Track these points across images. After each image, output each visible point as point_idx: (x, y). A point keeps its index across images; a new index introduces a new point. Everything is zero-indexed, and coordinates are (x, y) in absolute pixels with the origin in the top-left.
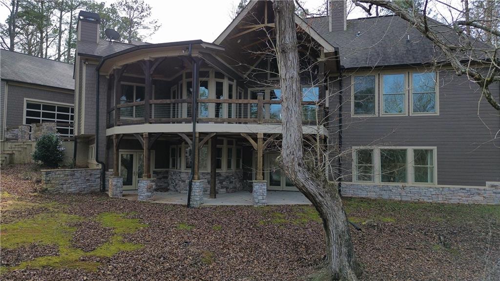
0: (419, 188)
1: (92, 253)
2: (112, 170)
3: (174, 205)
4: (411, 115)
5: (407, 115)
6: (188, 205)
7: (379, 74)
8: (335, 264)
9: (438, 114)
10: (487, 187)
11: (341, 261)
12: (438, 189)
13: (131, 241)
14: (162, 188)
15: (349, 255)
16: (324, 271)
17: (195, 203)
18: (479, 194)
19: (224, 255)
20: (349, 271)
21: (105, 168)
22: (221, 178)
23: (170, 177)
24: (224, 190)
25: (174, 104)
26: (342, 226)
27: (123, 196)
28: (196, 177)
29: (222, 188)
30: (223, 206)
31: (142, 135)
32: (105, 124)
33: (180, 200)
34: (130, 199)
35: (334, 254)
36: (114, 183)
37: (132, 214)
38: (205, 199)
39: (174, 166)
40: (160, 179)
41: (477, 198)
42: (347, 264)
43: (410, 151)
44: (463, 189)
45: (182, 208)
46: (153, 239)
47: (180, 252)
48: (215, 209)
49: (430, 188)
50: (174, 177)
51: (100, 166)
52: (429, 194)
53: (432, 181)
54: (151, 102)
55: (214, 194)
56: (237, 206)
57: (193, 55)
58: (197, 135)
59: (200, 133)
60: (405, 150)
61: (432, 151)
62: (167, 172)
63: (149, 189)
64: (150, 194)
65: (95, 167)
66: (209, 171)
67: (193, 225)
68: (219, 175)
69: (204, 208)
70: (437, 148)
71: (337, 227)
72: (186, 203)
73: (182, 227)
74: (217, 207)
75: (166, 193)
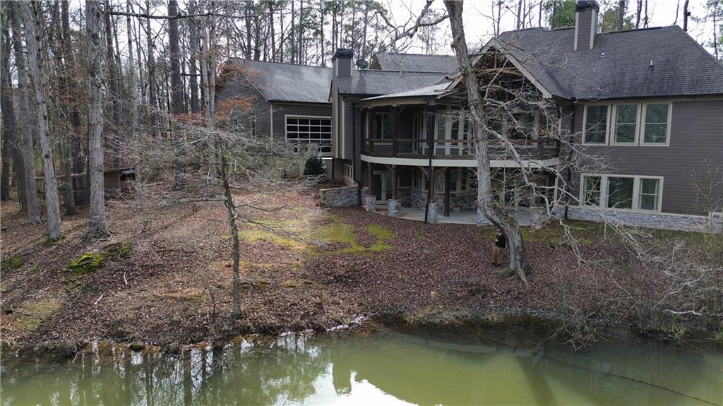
0: (643, 215)
1: (369, 249)
2: (367, 188)
3: (415, 221)
4: (640, 145)
5: (637, 145)
6: (426, 222)
7: (612, 105)
8: (512, 266)
9: (668, 145)
10: (709, 217)
11: (516, 264)
12: (661, 216)
13: (389, 244)
14: (407, 205)
15: (522, 261)
16: (506, 270)
17: (431, 219)
18: (701, 223)
19: (445, 256)
20: (520, 270)
21: (361, 186)
22: (455, 198)
23: (412, 194)
24: (459, 209)
25: (416, 143)
26: (517, 243)
27: (377, 210)
28: (432, 201)
29: (457, 206)
30: (452, 224)
31: (391, 165)
32: (359, 150)
33: (419, 217)
34: (382, 213)
35: (512, 260)
36: (370, 201)
37: (387, 227)
38: (440, 217)
39: (415, 185)
40: (404, 195)
41: (699, 226)
42: (520, 266)
43: (637, 179)
44: (685, 217)
45: (420, 224)
46: (402, 243)
47: (418, 252)
48: (446, 226)
49: (653, 215)
50: (416, 195)
51: (357, 185)
52: (651, 221)
53: (657, 209)
54: (398, 140)
55: (447, 212)
56: (463, 224)
57: (430, 104)
58: (433, 169)
59: (435, 167)
60: (633, 179)
61: (659, 180)
62: (410, 189)
63: (397, 208)
64: (397, 211)
65: (354, 186)
66: (444, 192)
67: (427, 237)
68: (454, 195)
69: (437, 225)
70: (665, 178)
71: (514, 243)
72: (424, 220)
73: (420, 237)
74: (447, 224)
75: (409, 209)
